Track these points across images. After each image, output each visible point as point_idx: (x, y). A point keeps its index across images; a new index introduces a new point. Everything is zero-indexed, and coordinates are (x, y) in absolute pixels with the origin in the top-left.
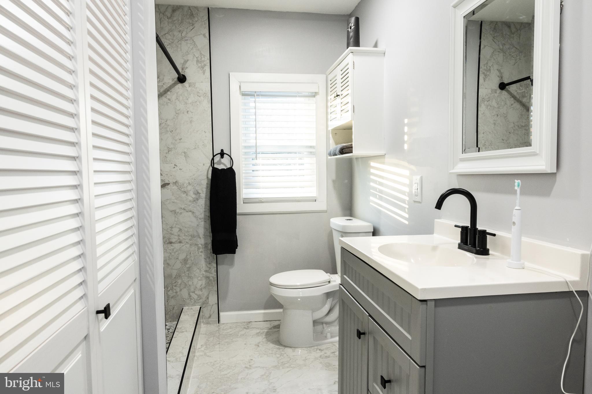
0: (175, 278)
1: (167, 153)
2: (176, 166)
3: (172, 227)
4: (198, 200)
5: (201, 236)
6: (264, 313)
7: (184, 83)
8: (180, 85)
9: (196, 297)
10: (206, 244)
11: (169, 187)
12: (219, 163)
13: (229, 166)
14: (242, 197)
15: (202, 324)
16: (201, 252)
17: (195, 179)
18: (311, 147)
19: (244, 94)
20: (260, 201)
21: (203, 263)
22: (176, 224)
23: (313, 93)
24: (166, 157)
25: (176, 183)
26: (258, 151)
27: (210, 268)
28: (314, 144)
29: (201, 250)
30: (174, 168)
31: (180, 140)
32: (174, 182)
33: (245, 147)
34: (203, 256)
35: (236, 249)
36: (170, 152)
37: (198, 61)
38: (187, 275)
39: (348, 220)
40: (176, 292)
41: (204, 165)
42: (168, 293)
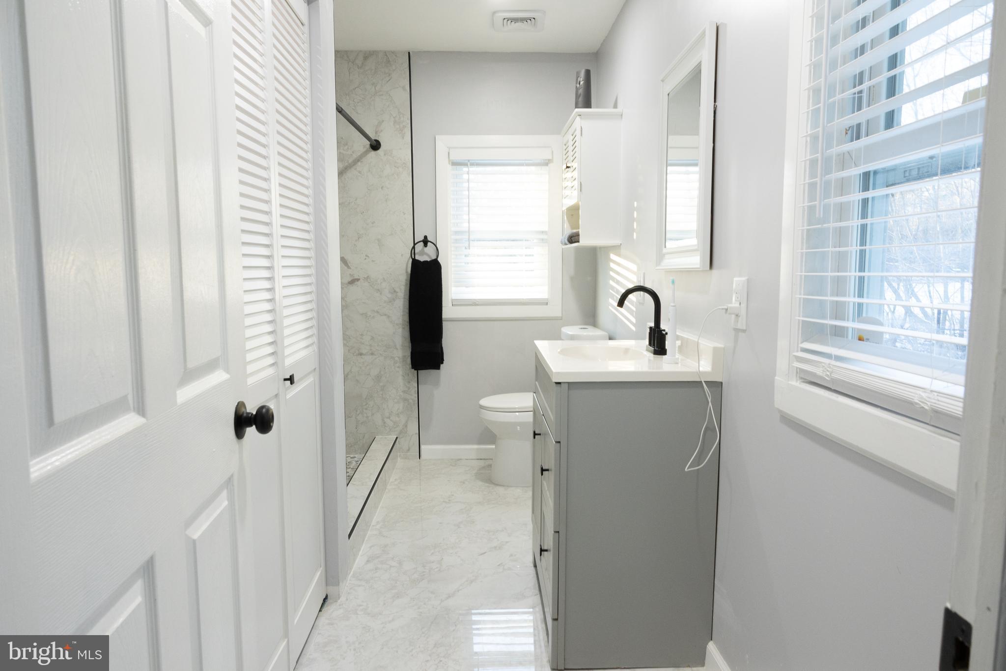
0: (366, 398)
1: (356, 241)
2: (368, 257)
3: (362, 335)
4: (394, 301)
5: (399, 346)
6: (478, 449)
7: (378, 151)
8: (373, 153)
9: (391, 424)
10: (404, 357)
11: (358, 283)
12: (422, 253)
13: (434, 257)
14: (450, 298)
15: (399, 459)
16: (398, 367)
17: (391, 274)
18: (543, 232)
19: (455, 164)
20: (474, 303)
21: (400, 381)
22: (367, 331)
23: (546, 160)
24: (355, 245)
25: (367, 278)
26: (472, 237)
27: (409, 388)
28: (546, 229)
29: (397, 365)
30: (365, 259)
31: (373, 223)
32: (365, 278)
33: (456, 233)
34: (401, 373)
35: (441, 365)
36: (360, 240)
37: (395, 122)
38: (381, 395)
39: (582, 328)
40: (367, 417)
41: (402, 255)
42: (357, 417)
